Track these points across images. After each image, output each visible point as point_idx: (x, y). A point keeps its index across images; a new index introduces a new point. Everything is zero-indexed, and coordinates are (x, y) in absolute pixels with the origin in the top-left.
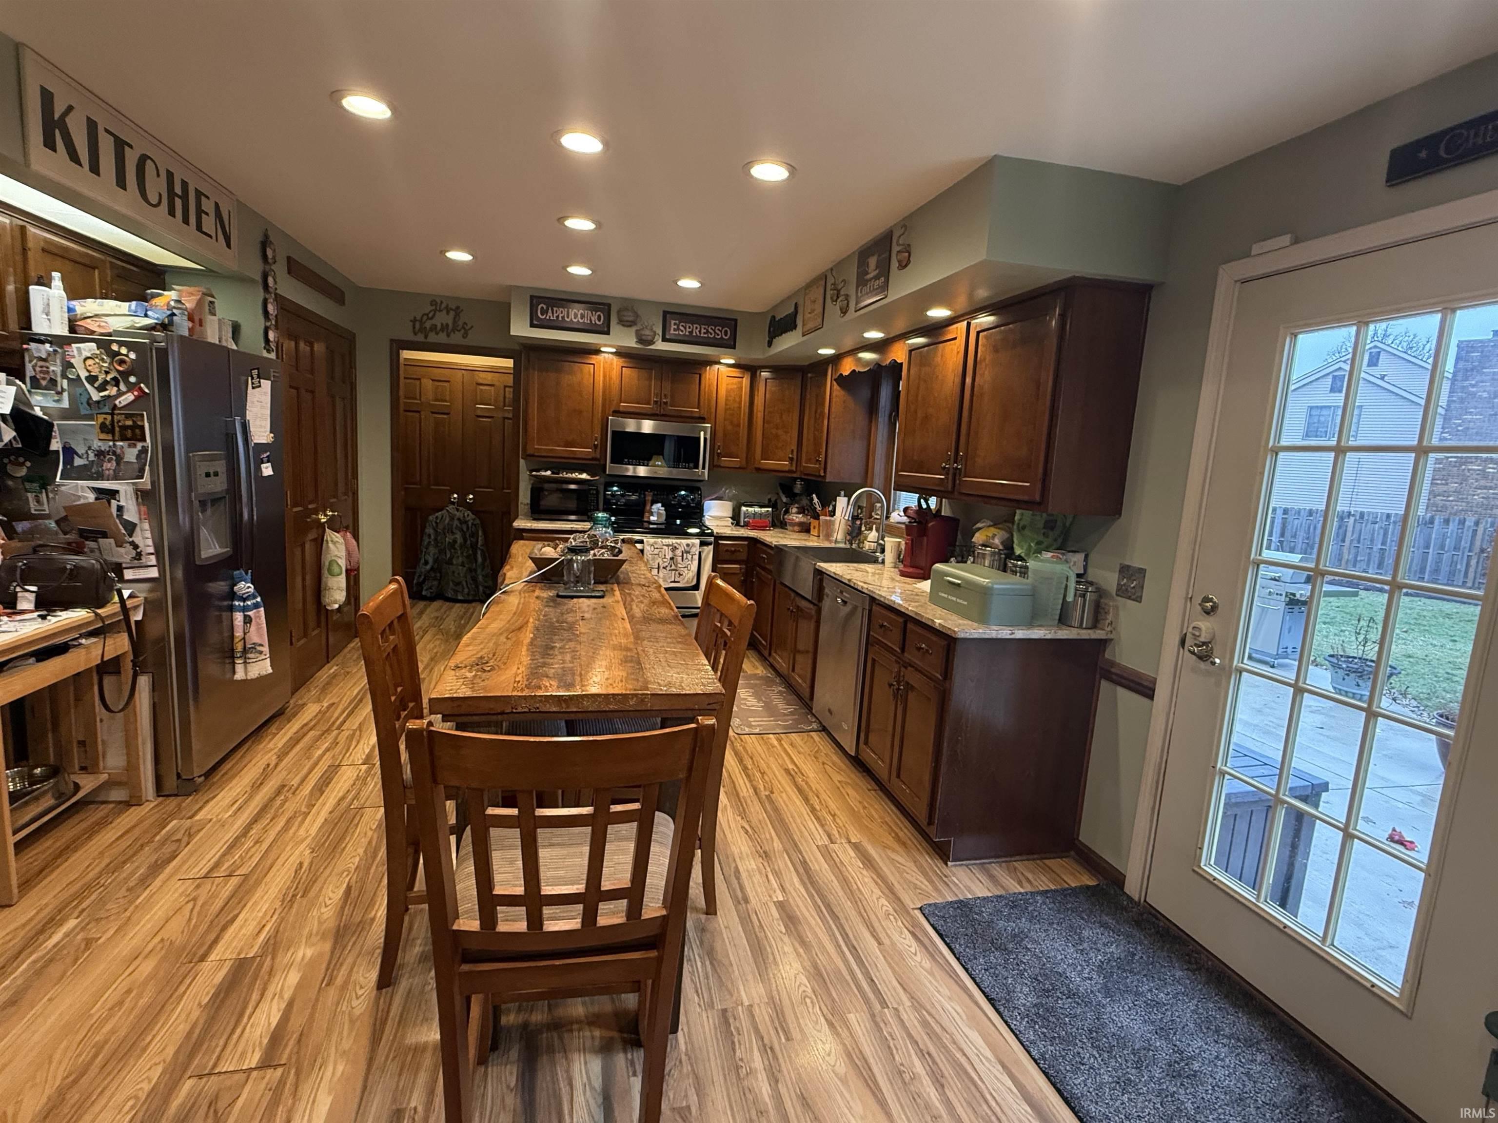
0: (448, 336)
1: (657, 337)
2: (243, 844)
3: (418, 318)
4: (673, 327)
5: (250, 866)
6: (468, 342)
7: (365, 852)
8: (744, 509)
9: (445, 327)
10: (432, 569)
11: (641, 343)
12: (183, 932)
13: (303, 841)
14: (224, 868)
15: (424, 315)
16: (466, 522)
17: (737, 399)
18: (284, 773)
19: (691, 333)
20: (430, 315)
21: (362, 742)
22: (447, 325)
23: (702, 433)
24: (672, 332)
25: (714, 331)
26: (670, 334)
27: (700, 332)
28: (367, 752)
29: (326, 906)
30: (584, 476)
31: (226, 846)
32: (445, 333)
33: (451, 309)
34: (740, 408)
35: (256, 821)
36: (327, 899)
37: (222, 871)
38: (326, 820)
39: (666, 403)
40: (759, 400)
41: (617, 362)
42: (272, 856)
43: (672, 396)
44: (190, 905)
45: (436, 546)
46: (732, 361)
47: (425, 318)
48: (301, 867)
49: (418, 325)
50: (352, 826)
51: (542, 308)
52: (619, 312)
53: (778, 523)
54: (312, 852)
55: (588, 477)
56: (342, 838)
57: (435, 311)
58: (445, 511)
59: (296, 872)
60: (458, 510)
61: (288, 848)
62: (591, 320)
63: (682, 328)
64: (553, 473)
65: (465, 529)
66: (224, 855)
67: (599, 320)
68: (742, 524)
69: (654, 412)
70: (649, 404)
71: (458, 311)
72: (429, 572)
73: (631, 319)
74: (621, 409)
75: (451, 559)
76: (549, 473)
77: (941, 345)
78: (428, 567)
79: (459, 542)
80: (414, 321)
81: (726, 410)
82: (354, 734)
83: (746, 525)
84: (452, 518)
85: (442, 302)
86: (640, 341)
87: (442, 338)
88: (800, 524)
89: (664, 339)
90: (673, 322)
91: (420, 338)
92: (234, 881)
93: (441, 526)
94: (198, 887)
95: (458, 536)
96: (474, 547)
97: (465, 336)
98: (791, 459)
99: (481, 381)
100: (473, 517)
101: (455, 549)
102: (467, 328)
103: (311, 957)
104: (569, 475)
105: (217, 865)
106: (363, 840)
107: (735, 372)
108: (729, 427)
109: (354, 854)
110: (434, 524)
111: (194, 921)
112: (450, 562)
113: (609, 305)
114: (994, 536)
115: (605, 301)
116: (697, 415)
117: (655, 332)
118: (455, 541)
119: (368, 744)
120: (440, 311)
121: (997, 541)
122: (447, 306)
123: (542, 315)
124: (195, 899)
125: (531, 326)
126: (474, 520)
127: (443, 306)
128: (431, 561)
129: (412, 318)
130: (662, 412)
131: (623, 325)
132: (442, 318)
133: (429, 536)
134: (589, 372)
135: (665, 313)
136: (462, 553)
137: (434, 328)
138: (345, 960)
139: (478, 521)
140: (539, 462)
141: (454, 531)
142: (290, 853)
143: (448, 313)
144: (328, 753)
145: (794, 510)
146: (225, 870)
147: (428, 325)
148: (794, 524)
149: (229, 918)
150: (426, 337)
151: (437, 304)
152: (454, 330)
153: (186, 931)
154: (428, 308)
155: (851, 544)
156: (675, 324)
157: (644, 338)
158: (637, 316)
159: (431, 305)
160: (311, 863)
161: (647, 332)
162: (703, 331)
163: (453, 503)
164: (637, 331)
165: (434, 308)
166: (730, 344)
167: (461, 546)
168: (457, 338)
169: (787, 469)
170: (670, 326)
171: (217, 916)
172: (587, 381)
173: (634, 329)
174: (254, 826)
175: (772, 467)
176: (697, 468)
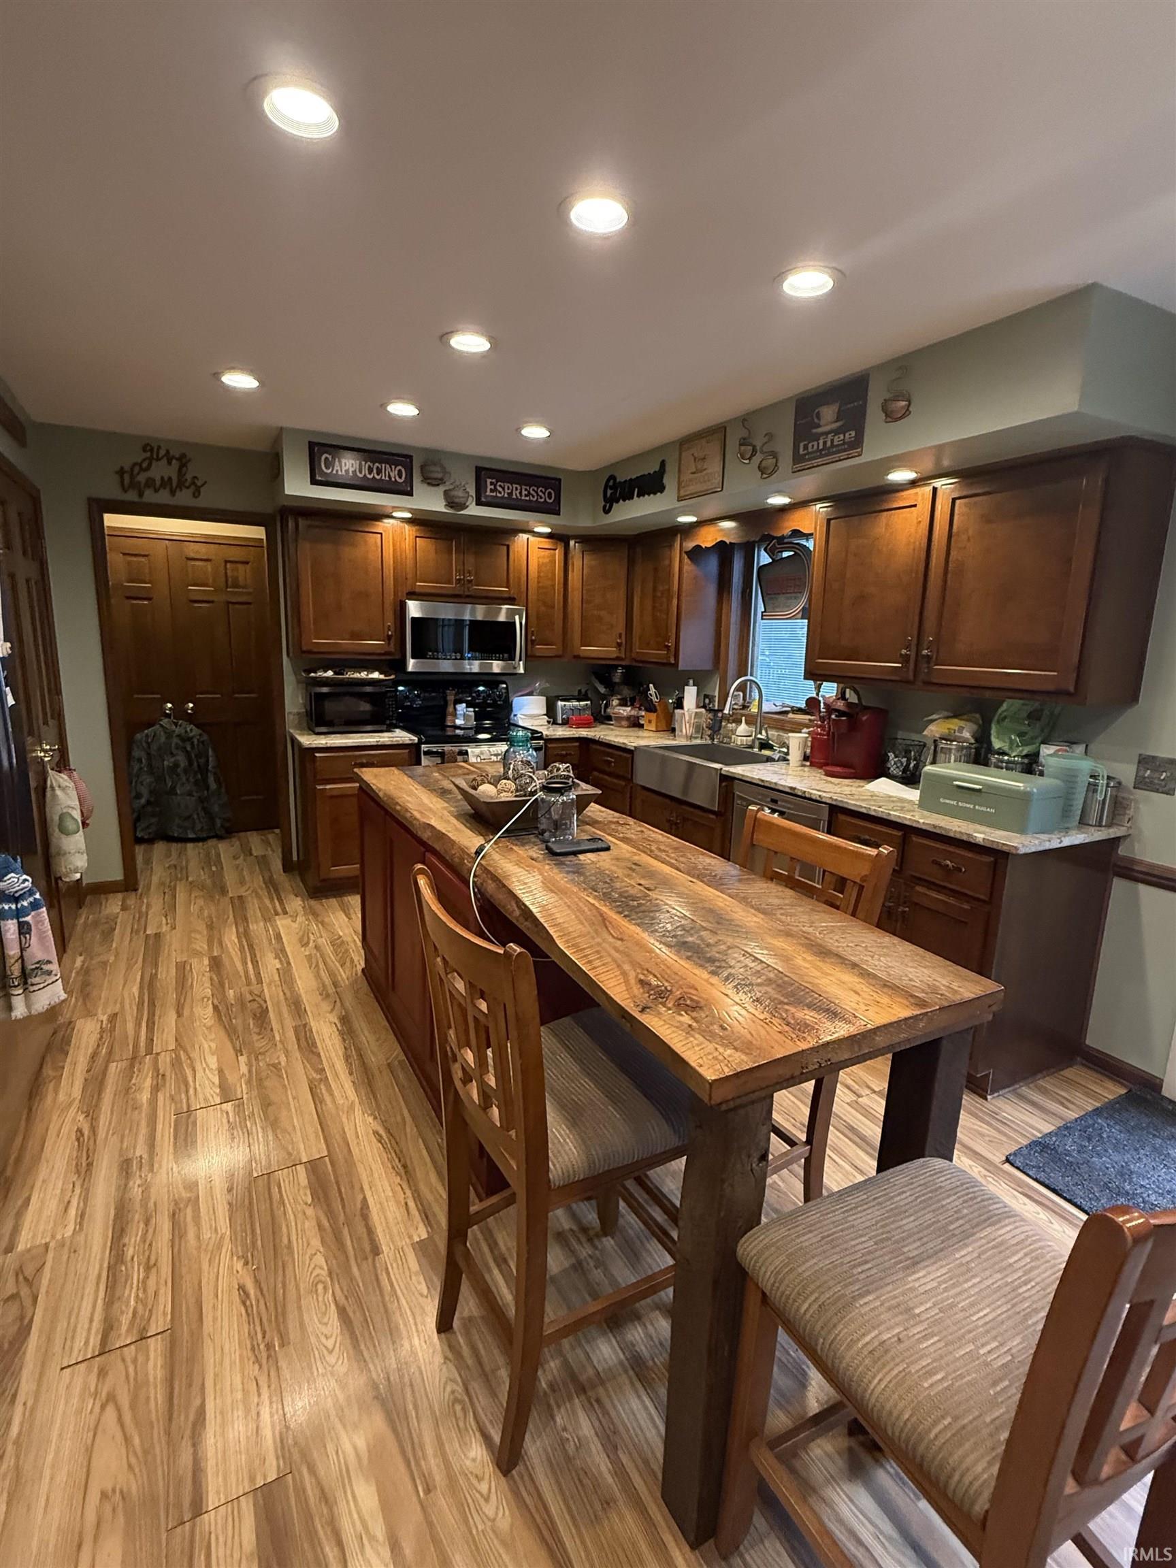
0: (173, 493)
1: (470, 498)
2: (128, 1277)
3: (127, 468)
4: (490, 487)
5: (165, 1314)
6: (202, 502)
7: (323, 1242)
8: (560, 703)
9: (166, 483)
10: (148, 803)
11: (452, 507)
12: (130, 1466)
13: (219, 1246)
14: (124, 1328)
15: (135, 464)
16: (190, 739)
17: (550, 575)
18: (114, 1140)
19: (510, 494)
20: (145, 465)
21: (199, 1068)
22: (170, 479)
23: (517, 618)
24: (488, 493)
25: (537, 492)
26: (487, 497)
27: (521, 493)
28: (217, 1082)
29: (331, 1352)
30: (376, 675)
31: (102, 1287)
32: (168, 489)
33: (173, 457)
34: (553, 586)
35: (123, 1230)
36: (323, 1339)
37: (124, 1336)
38: (230, 1204)
39: (470, 581)
40: (575, 577)
41: (409, 531)
42: (187, 1287)
43: (476, 575)
44: (110, 1412)
45: (151, 771)
46: (547, 530)
47: (137, 469)
48: (247, 1295)
49: (127, 478)
50: (275, 1205)
51: (326, 458)
52: (422, 468)
53: (602, 718)
54: (246, 1263)
55: (382, 677)
56: (275, 1231)
57: (151, 459)
58: (158, 726)
59: (244, 1303)
60: (176, 724)
61: (205, 1266)
62: (389, 476)
63: (500, 489)
64: (335, 673)
65: (189, 749)
66: (109, 1303)
67: (400, 477)
68: (560, 722)
69: (457, 593)
70: (449, 582)
71: (183, 461)
72: (143, 807)
73: (440, 476)
74: (417, 590)
75: (173, 788)
76: (330, 673)
77: (885, 514)
78: (143, 801)
79: (182, 765)
80: (121, 472)
81: (539, 588)
82: (178, 1057)
83: (566, 723)
84: (169, 735)
85: (159, 448)
86: (451, 504)
87: (163, 497)
88: (628, 718)
89: (479, 503)
90: (489, 481)
91: (131, 496)
92: (156, 1347)
93: (154, 747)
94: (102, 1373)
95: (181, 759)
96: (203, 770)
97: (197, 494)
98: (619, 645)
99: (192, 555)
100: (199, 731)
101: (178, 775)
102: (199, 483)
103: (368, 1445)
104: (357, 675)
105: (109, 1327)
106: (307, 1224)
107: (546, 543)
108: (543, 608)
109: (309, 1252)
110: (144, 744)
111: (137, 1441)
112: (172, 791)
113: (411, 457)
114: (961, 729)
115: (406, 452)
116: (506, 595)
117: (468, 493)
118: (176, 765)
119: (211, 1070)
120: (158, 459)
121: (967, 734)
122: (168, 452)
123: (327, 468)
124: (111, 1398)
125: (312, 483)
126: (200, 735)
127: (162, 452)
128: (145, 791)
129: (117, 468)
130: (467, 593)
131: (429, 484)
132: (160, 470)
133: (140, 760)
134: (376, 543)
135: (479, 470)
136: (187, 780)
137: (150, 483)
138: (420, 1436)
139: (205, 737)
140: (311, 660)
141: (175, 751)
142: (213, 1276)
143: (169, 463)
144: (160, 1096)
145: (615, 702)
146: (128, 1331)
147: (142, 478)
148: (620, 718)
149: (192, 1417)
150: (141, 495)
151: (152, 450)
152: (181, 485)
153: (133, 1460)
154: (139, 456)
155: (713, 739)
156: (492, 483)
157: (457, 500)
158: (445, 472)
159: (145, 451)
160: (257, 1282)
161: (460, 493)
162: (524, 493)
163: (168, 716)
164: (446, 493)
165: (148, 454)
166: (552, 509)
167: (185, 771)
168: (184, 498)
169: (614, 656)
170: (486, 487)
171: (170, 1419)
172: (374, 556)
173: (442, 489)
174: (126, 1240)
175: (593, 655)
176: (514, 660)
